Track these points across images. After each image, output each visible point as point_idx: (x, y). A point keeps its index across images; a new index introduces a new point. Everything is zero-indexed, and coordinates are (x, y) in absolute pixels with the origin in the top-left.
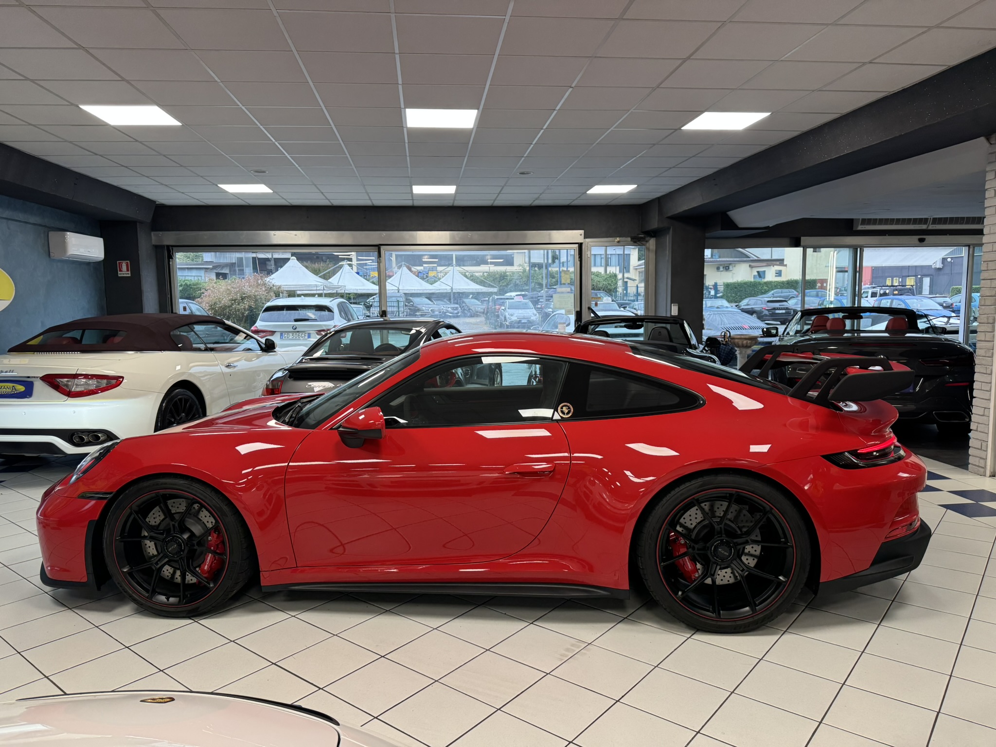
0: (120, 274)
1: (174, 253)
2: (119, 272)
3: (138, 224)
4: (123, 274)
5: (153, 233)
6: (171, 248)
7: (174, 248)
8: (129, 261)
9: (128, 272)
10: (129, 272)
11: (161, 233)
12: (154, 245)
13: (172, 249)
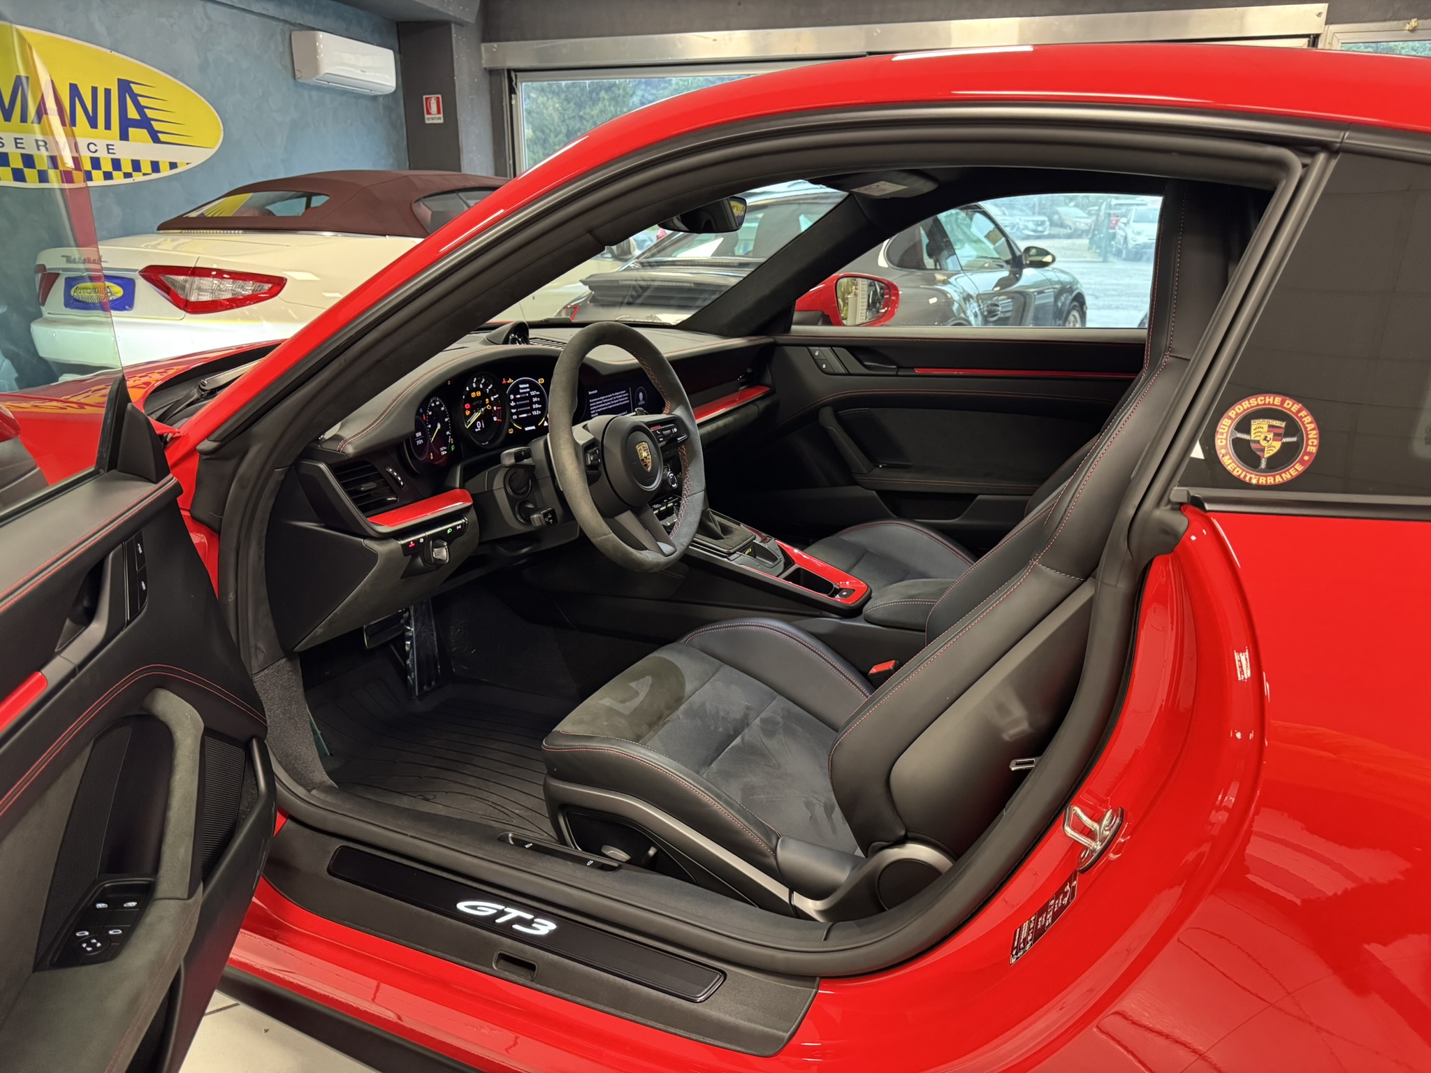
0: (428, 119)
1: (519, 84)
2: (426, 116)
3: (453, 26)
4: (433, 119)
5: (483, 46)
6: (513, 74)
7: (518, 74)
8: (440, 96)
9: (439, 116)
10: (441, 116)
11: (495, 45)
12: (485, 68)
13: (516, 76)
